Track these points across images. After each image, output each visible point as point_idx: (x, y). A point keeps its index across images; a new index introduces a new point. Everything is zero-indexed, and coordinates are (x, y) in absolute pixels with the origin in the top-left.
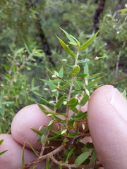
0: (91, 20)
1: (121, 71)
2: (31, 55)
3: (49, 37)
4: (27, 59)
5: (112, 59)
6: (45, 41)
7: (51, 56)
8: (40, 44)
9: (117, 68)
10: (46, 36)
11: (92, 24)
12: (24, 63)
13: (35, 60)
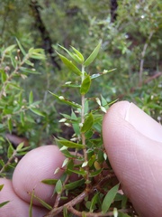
0: (107, 5)
1: (146, 73)
2: (27, 56)
3: (52, 31)
4: (21, 63)
5: (135, 57)
6: (46, 36)
7: (53, 55)
8: (40, 39)
9: (141, 69)
10: (48, 29)
11: (109, 10)
12: (17, 68)
13: (32, 65)
